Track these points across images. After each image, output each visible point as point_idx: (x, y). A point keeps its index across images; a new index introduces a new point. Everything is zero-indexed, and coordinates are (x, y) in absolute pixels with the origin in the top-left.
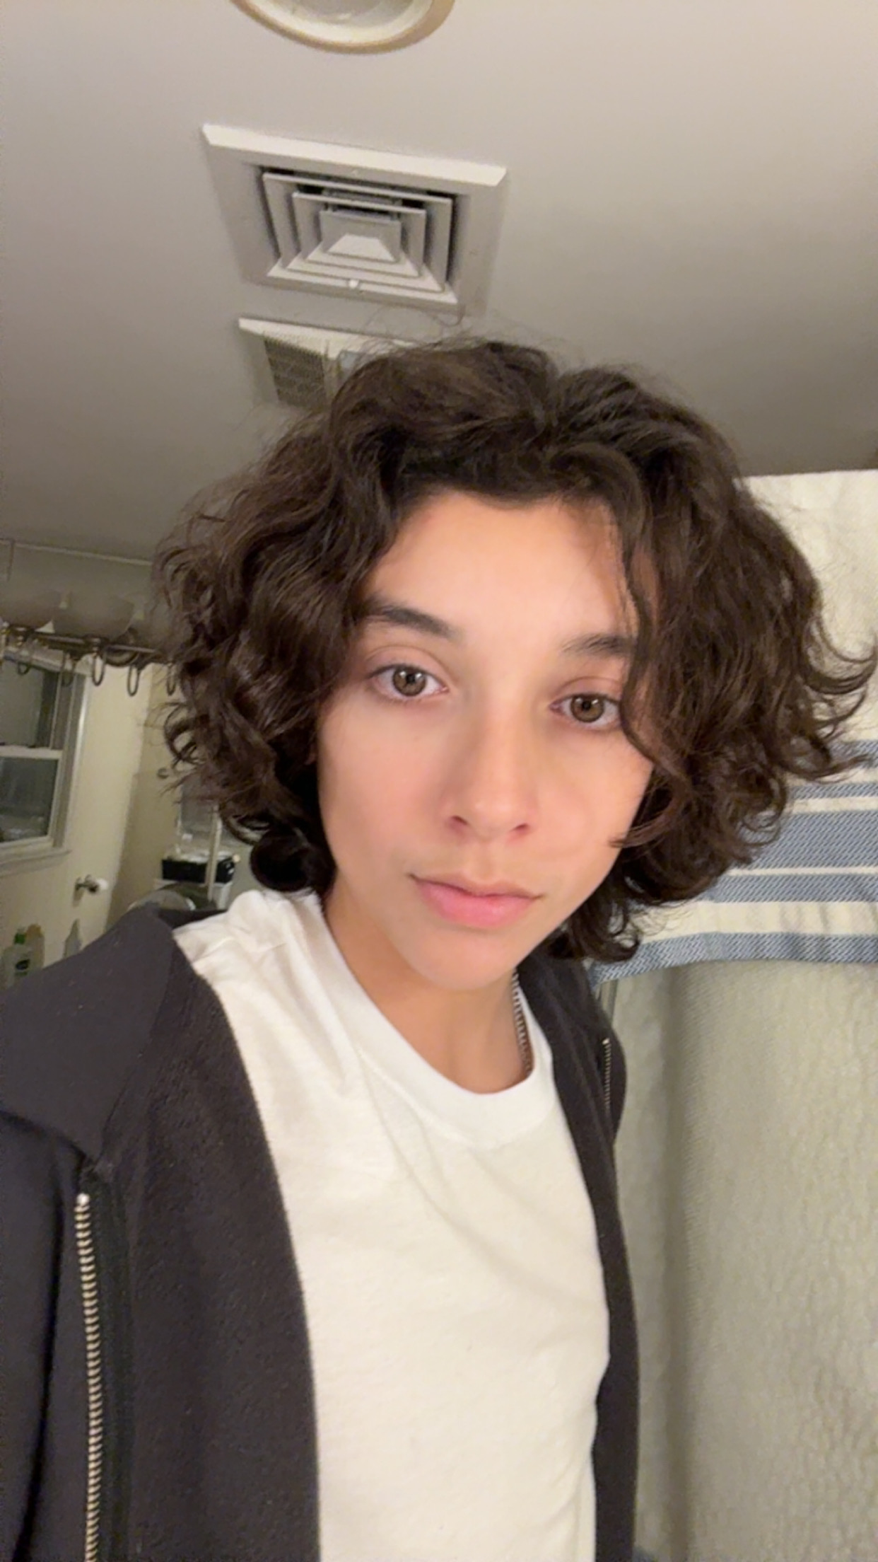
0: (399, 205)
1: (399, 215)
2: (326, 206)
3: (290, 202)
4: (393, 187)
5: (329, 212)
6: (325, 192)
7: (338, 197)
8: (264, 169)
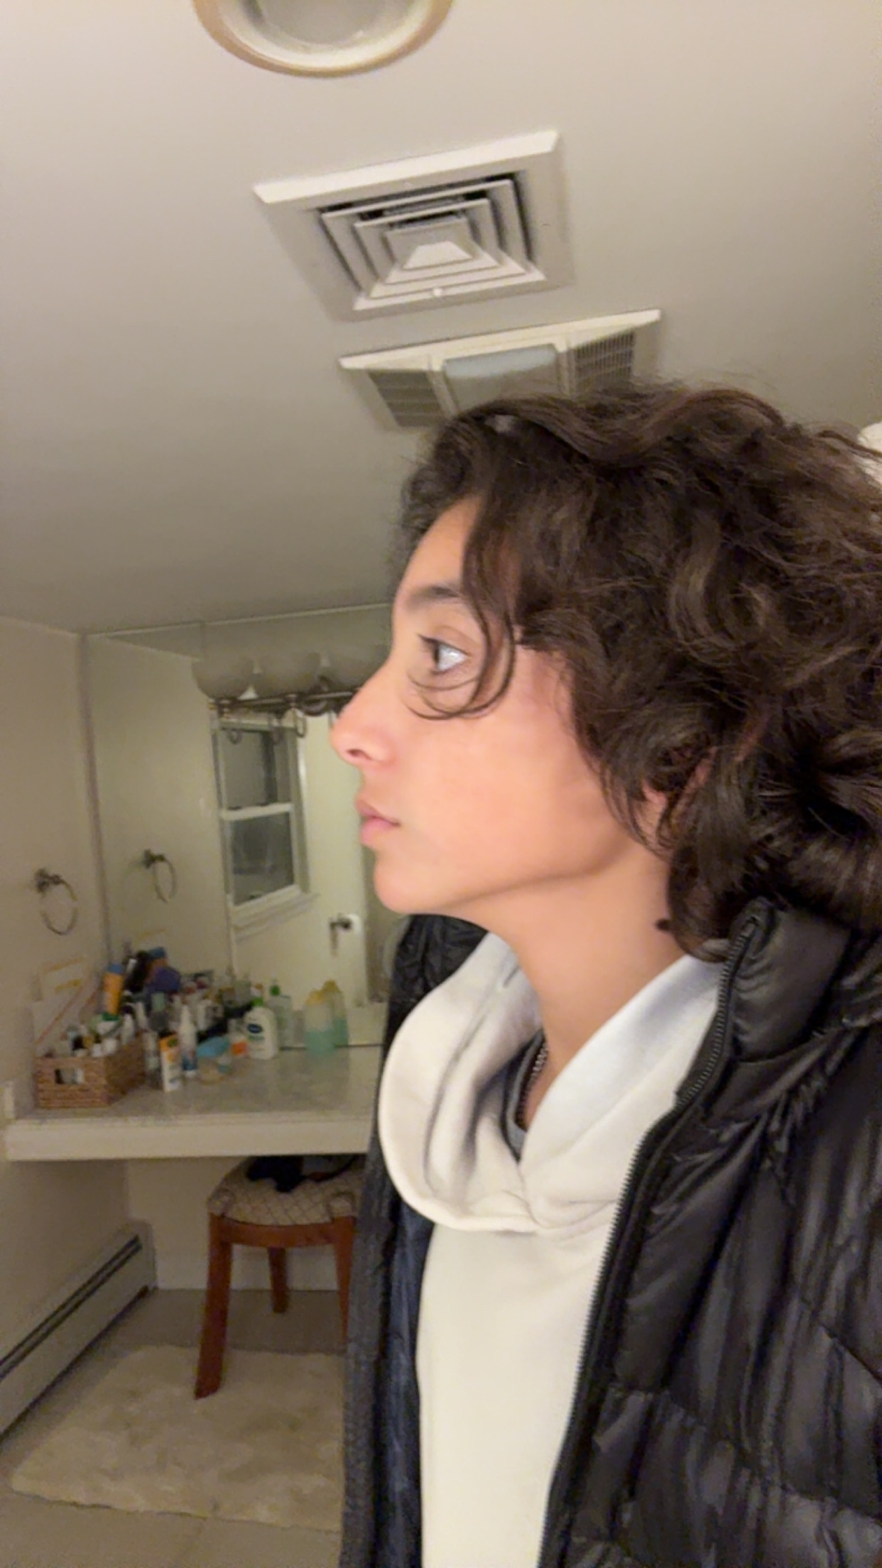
0: (462, 201)
1: (464, 211)
2: (392, 225)
3: (354, 233)
4: (451, 186)
5: (397, 231)
6: (387, 213)
7: (401, 213)
8: (323, 210)
